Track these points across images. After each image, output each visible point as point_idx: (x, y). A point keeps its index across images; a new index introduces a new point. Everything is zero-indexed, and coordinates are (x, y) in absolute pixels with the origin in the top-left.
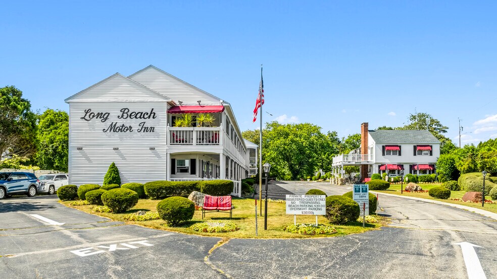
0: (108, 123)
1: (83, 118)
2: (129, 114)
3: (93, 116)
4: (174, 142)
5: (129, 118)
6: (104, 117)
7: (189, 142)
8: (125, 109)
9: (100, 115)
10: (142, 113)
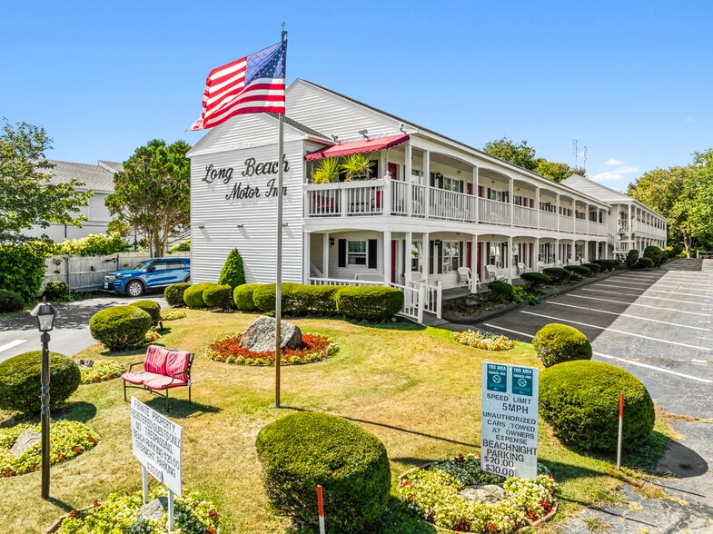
0: (232, 184)
1: (205, 179)
2: (255, 166)
3: (216, 175)
4: (314, 213)
5: (255, 174)
6: (225, 174)
7: (337, 211)
8: (250, 159)
9: (222, 172)
10: (271, 164)
